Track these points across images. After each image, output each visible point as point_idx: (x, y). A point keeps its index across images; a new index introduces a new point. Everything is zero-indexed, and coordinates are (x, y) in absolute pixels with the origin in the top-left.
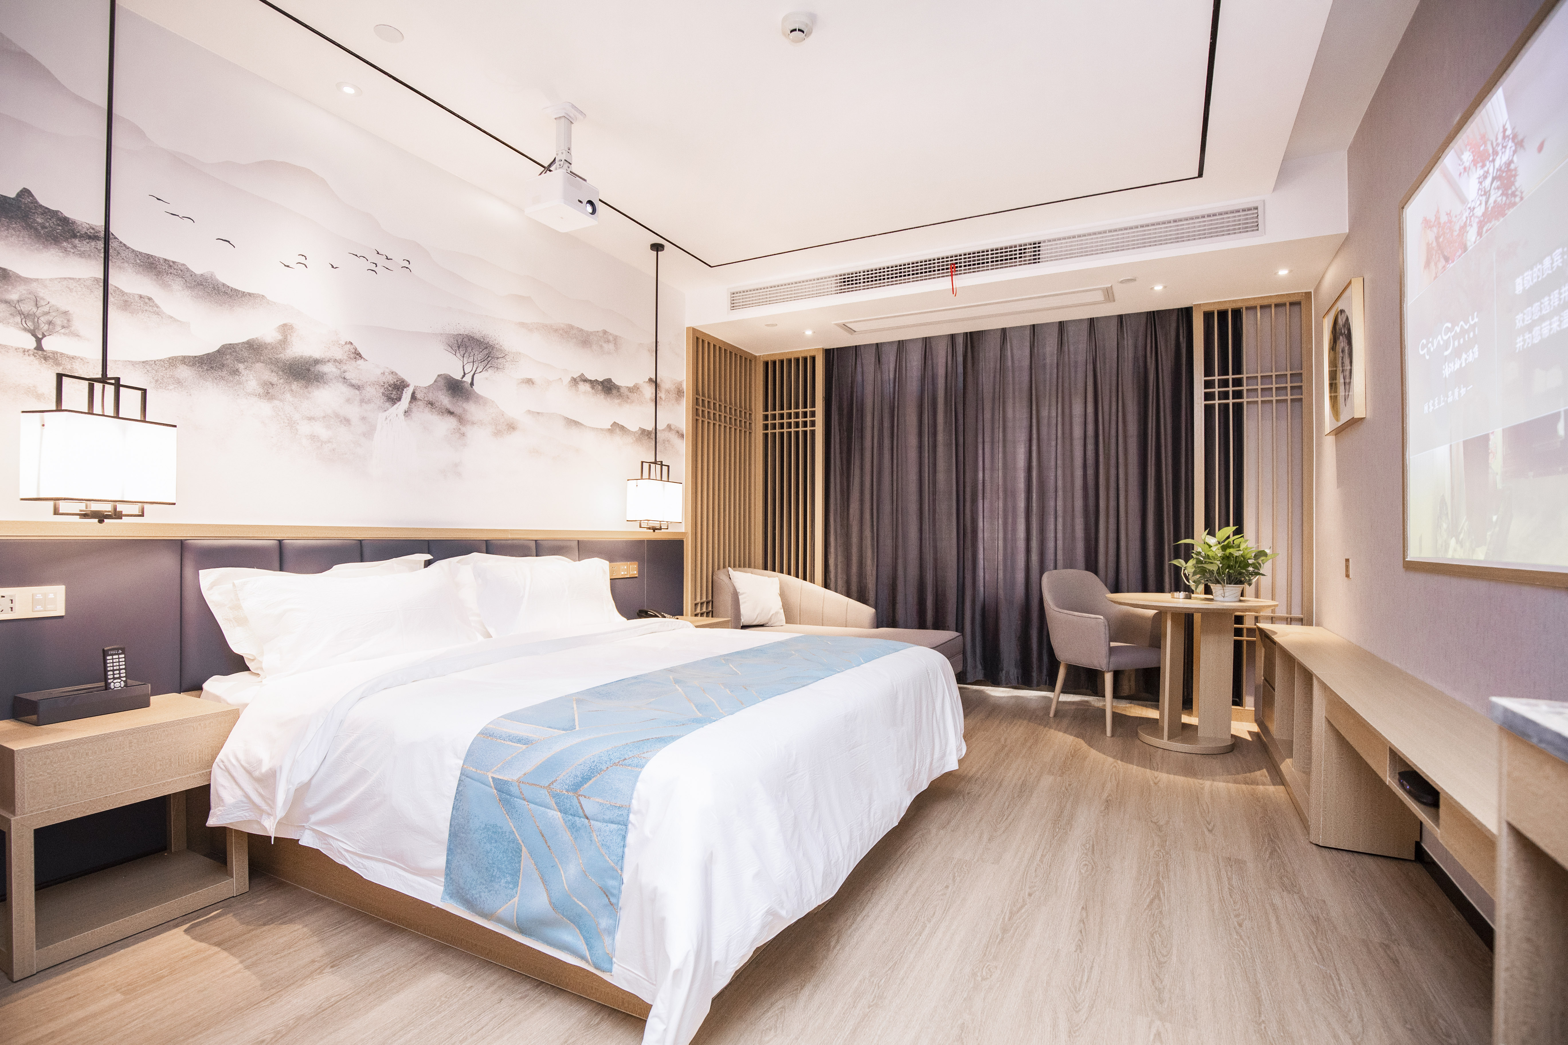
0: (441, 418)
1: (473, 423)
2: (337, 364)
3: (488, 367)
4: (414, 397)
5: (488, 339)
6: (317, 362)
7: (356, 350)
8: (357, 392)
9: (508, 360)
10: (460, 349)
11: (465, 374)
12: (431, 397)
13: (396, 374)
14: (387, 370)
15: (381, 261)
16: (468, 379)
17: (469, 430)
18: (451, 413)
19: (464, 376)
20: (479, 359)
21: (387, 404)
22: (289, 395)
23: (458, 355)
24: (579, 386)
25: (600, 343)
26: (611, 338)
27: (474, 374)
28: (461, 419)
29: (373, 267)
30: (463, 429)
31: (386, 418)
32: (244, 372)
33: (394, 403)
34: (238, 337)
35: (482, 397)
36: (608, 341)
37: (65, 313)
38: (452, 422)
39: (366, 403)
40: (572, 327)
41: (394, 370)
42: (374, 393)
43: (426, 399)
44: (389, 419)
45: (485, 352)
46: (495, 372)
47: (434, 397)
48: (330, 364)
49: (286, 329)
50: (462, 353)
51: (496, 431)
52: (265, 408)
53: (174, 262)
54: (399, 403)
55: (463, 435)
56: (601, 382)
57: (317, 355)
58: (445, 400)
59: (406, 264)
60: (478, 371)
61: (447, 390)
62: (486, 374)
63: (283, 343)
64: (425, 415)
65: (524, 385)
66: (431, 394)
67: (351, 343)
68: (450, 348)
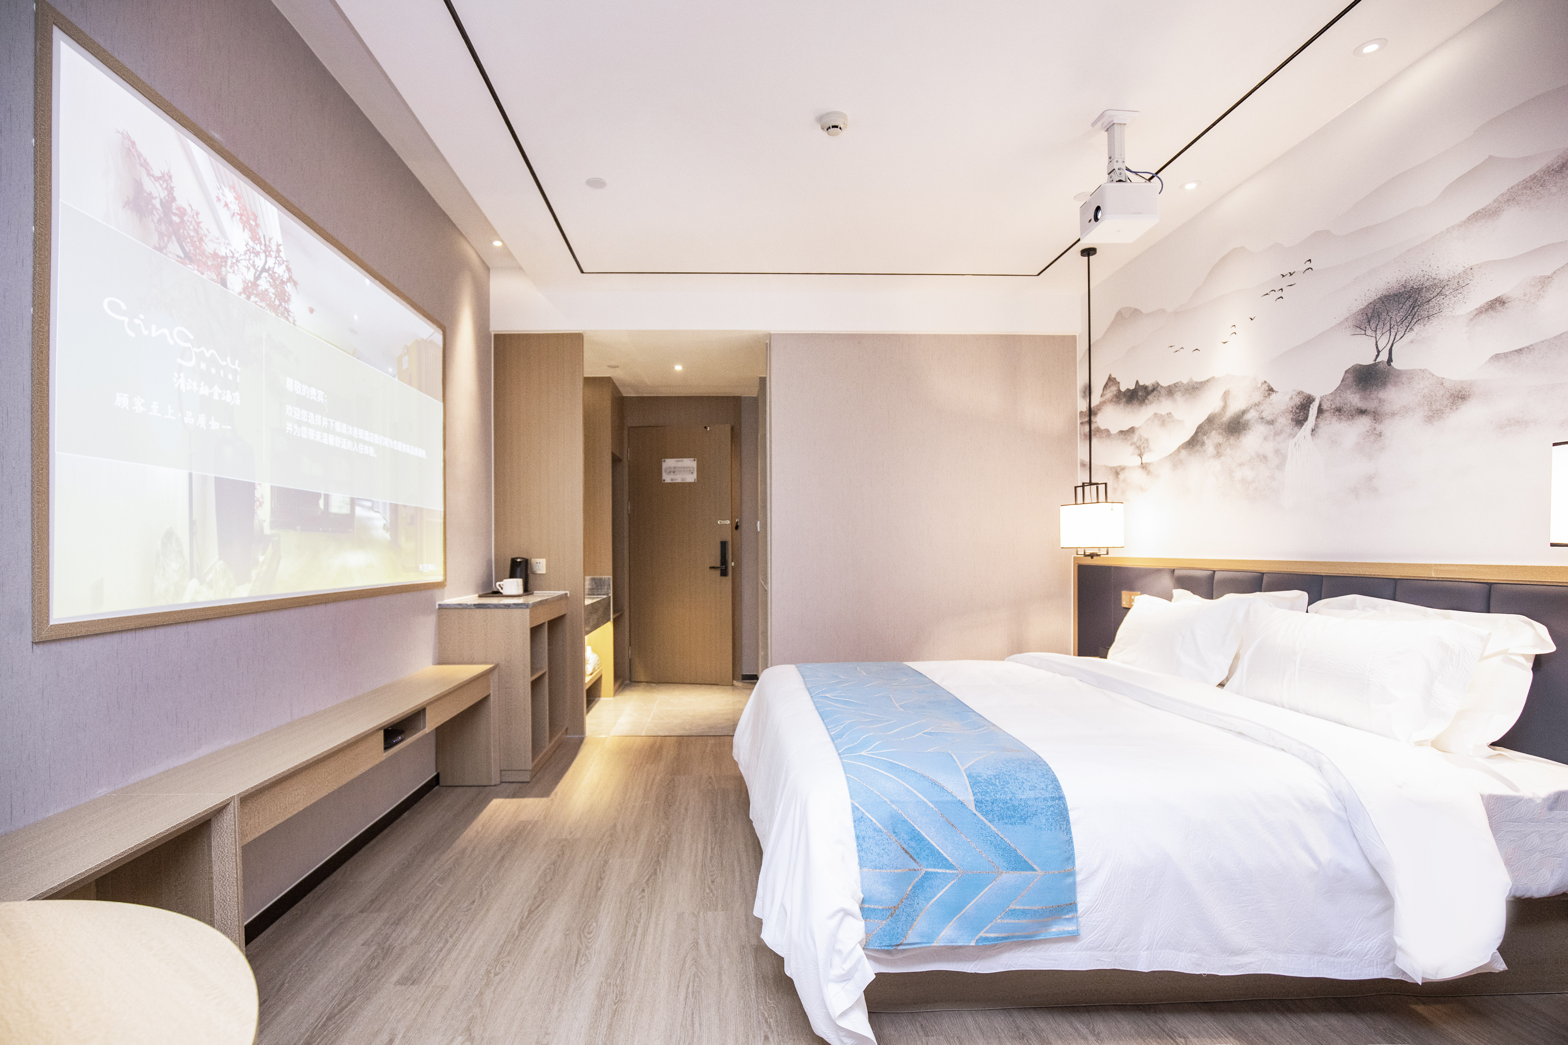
0: (1350, 423)
1: (1393, 414)
2: (1257, 407)
3: (1413, 324)
4: (1320, 411)
5: (1412, 283)
6: (1244, 412)
7: (1269, 386)
8: (1272, 427)
9: (1447, 293)
10: (1371, 323)
11: (1379, 352)
12: (1338, 402)
13: (1303, 393)
14: (1295, 393)
15: (1289, 280)
16: (1384, 357)
17: (1388, 427)
18: (1362, 412)
19: (1377, 356)
20: (1398, 320)
21: (1296, 428)
22: (1229, 450)
23: (1369, 332)
27: (1392, 345)
28: (1376, 415)
29: (1280, 294)
30: (1380, 427)
31: (1296, 444)
32: (1206, 442)
33: (1302, 425)
34: (1202, 418)
35: (1406, 372)
37: (1147, 440)
38: (1364, 423)
39: (1279, 434)
41: (1301, 390)
42: (1285, 421)
43: (1333, 407)
44: (1297, 444)
45: (1408, 304)
46: (1424, 325)
47: (1342, 401)
48: (1252, 410)
49: (1226, 395)
50: (1373, 326)
51: (1431, 414)
52: (1216, 466)
53: (1177, 383)
54: (1306, 424)
55: (1380, 435)
57: (1243, 407)
58: (1354, 399)
59: (1308, 265)
60: (1398, 337)
61: (1357, 385)
62: (1410, 336)
63: (1224, 408)
64: (1333, 426)
65: (1483, 316)
66: (1338, 398)
67: (1265, 382)
68: (1358, 329)
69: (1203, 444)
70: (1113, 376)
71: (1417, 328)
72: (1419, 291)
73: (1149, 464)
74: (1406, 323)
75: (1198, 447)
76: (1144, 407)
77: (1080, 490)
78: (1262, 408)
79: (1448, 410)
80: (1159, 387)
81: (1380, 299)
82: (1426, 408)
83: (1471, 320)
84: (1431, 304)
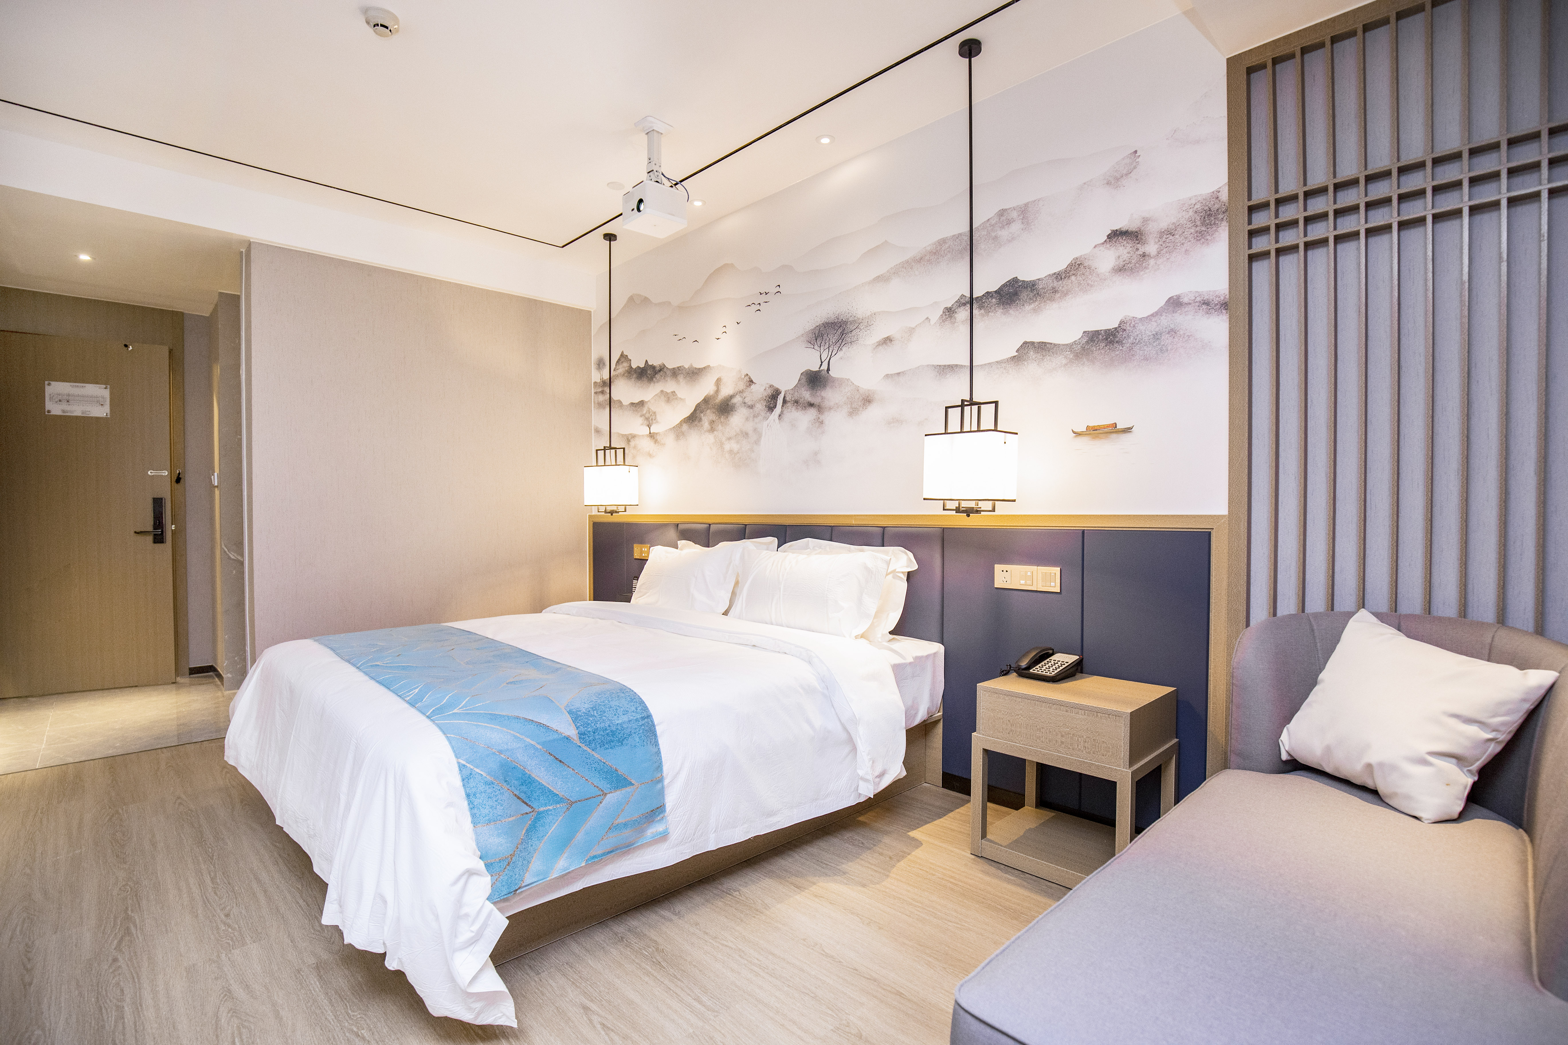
0: (804, 412)
1: (830, 409)
2: (741, 394)
3: (842, 345)
4: (785, 401)
5: (842, 316)
6: (732, 397)
7: (750, 378)
8: (751, 410)
9: (862, 328)
10: (817, 341)
11: (822, 362)
12: (796, 396)
13: (773, 386)
14: (768, 386)
15: (764, 298)
16: (825, 367)
17: (827, 418)
18: (811, 405)
19: (821, 365)
20: (834, 342)
21: (768, 412)
22: (720, 426)
23: (816, 347)
24: (956, 315)
25: (993, 234)
26: (1014, 214)
27: (830, 359)
28: (820, 408)
29: (758, 307)
30: (822, 417)
31: (768, 425)
32: (703, 418)
33: (772, 410)
34: (700, 399)
35: (838, 379)
36: (1009, 222)
37: (655, 413)
38: (812, 413)
39: (756, 417)
40: (943, 241)
41: (772, 383)
42: (760, 407)
43: (793, 399)
45: (840, 331)
46: (849, 348)
47: (798, 396)
48: (737, 396)
49: (718, 382)
50: (819, 343)
51: (851, 410)
52: (710, 438)
53: (680, 367)
54: (775, 410)
55: (822, 423)
56: (996, 292)
57: (731, 392)
58: (806, 395)
59: (778, 289)
60: (833, 354)
61: (808, 385)
62: (840, 354)
63: (717, 391)
64: (793, 414)
65: (880, 347)
66: (796, 393)
67: (747, 374)
68: (809, 344)
69: (700, 420)
70: (625, 353)
71: (844, 349)
72: (846, 323)
73: (657, 434)
74: (838, 344)
75: (696, 423)
76: (652, 384)
77: (601, 453)
78: (745, 395)
79: (861, 409)
80: (665, 370)
81: (823, 324)
82: (849, 406)
83: (874, 349)
84: (853, 333)
